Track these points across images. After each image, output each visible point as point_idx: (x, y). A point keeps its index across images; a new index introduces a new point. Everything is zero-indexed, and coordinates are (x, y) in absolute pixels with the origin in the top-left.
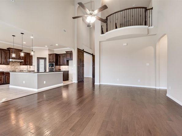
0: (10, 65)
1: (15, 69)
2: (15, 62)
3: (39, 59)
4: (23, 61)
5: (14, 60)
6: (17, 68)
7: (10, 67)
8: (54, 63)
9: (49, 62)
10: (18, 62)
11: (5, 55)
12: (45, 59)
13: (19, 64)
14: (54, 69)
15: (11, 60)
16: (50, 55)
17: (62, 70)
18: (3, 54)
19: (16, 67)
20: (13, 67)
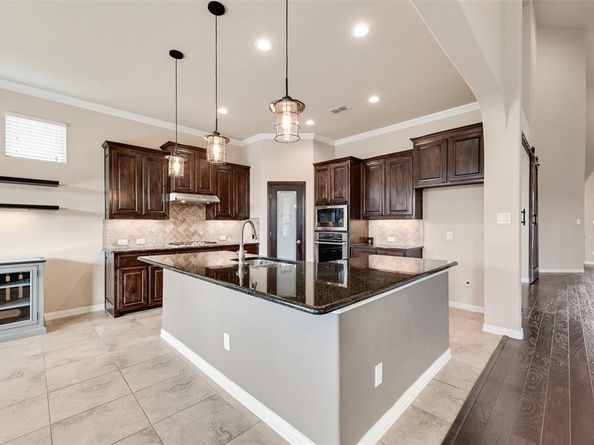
0: (172, 219)
1: (188, 236)
2: (189, 205)
3: (274, 187)
4: (216, 199)
5: (183, 198)
6: (195, 232)
7: (172, 226)
8: (345, 207)
9: (317, 204)
10: (200, 205)
11: (152, 173)
12: (299, 187)
13: (202, 213)
14: (345, 237)
15: (173, 196)
16: (320, 168)
17: (377, 244)
18: (146, 169)
19: (192, 229)
20: (182, 228)
